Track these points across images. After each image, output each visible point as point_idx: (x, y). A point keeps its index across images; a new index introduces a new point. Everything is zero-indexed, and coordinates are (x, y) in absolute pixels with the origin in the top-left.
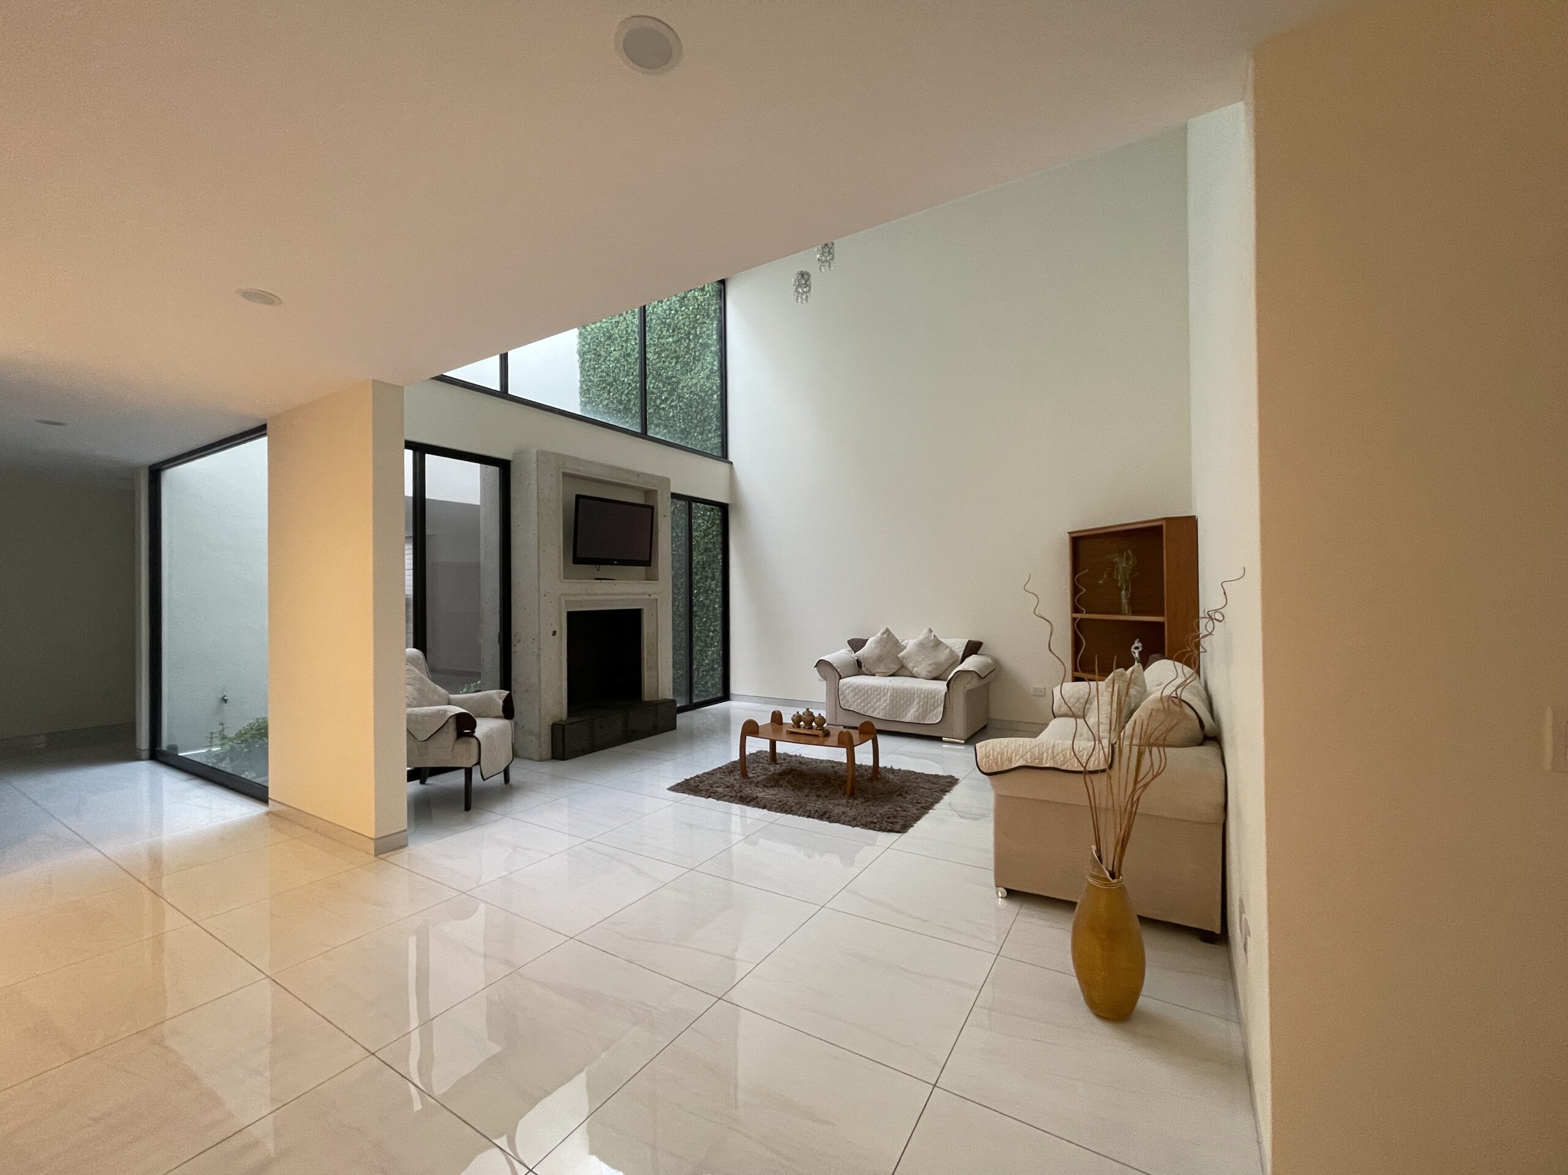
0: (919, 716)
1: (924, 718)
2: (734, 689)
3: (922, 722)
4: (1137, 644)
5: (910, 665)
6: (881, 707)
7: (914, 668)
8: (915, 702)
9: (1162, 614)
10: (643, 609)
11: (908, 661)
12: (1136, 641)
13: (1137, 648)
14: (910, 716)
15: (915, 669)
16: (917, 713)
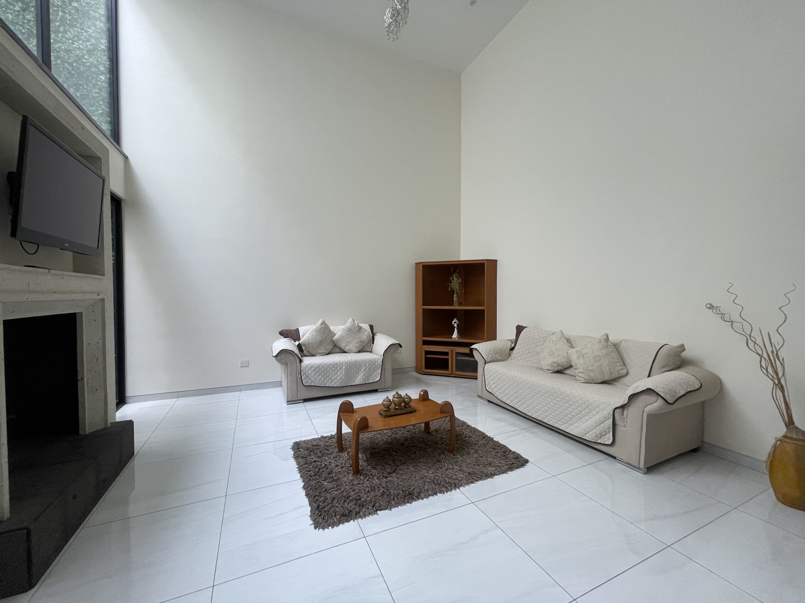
0: (365, 379)
1: (368, 379)
2: (131, 390)
3: (367, 382)
4: (455, 320)
5: (343, 345)
6: (338, 378)
7: (346, 346)
8: (362, 369)
9: (484, 306)
10: (81, 314)
11: (341, 342)
12: (455, 319)
13: (455, 323)
14: (359, 380)
15: (348, 347)
16: (364, 377)
